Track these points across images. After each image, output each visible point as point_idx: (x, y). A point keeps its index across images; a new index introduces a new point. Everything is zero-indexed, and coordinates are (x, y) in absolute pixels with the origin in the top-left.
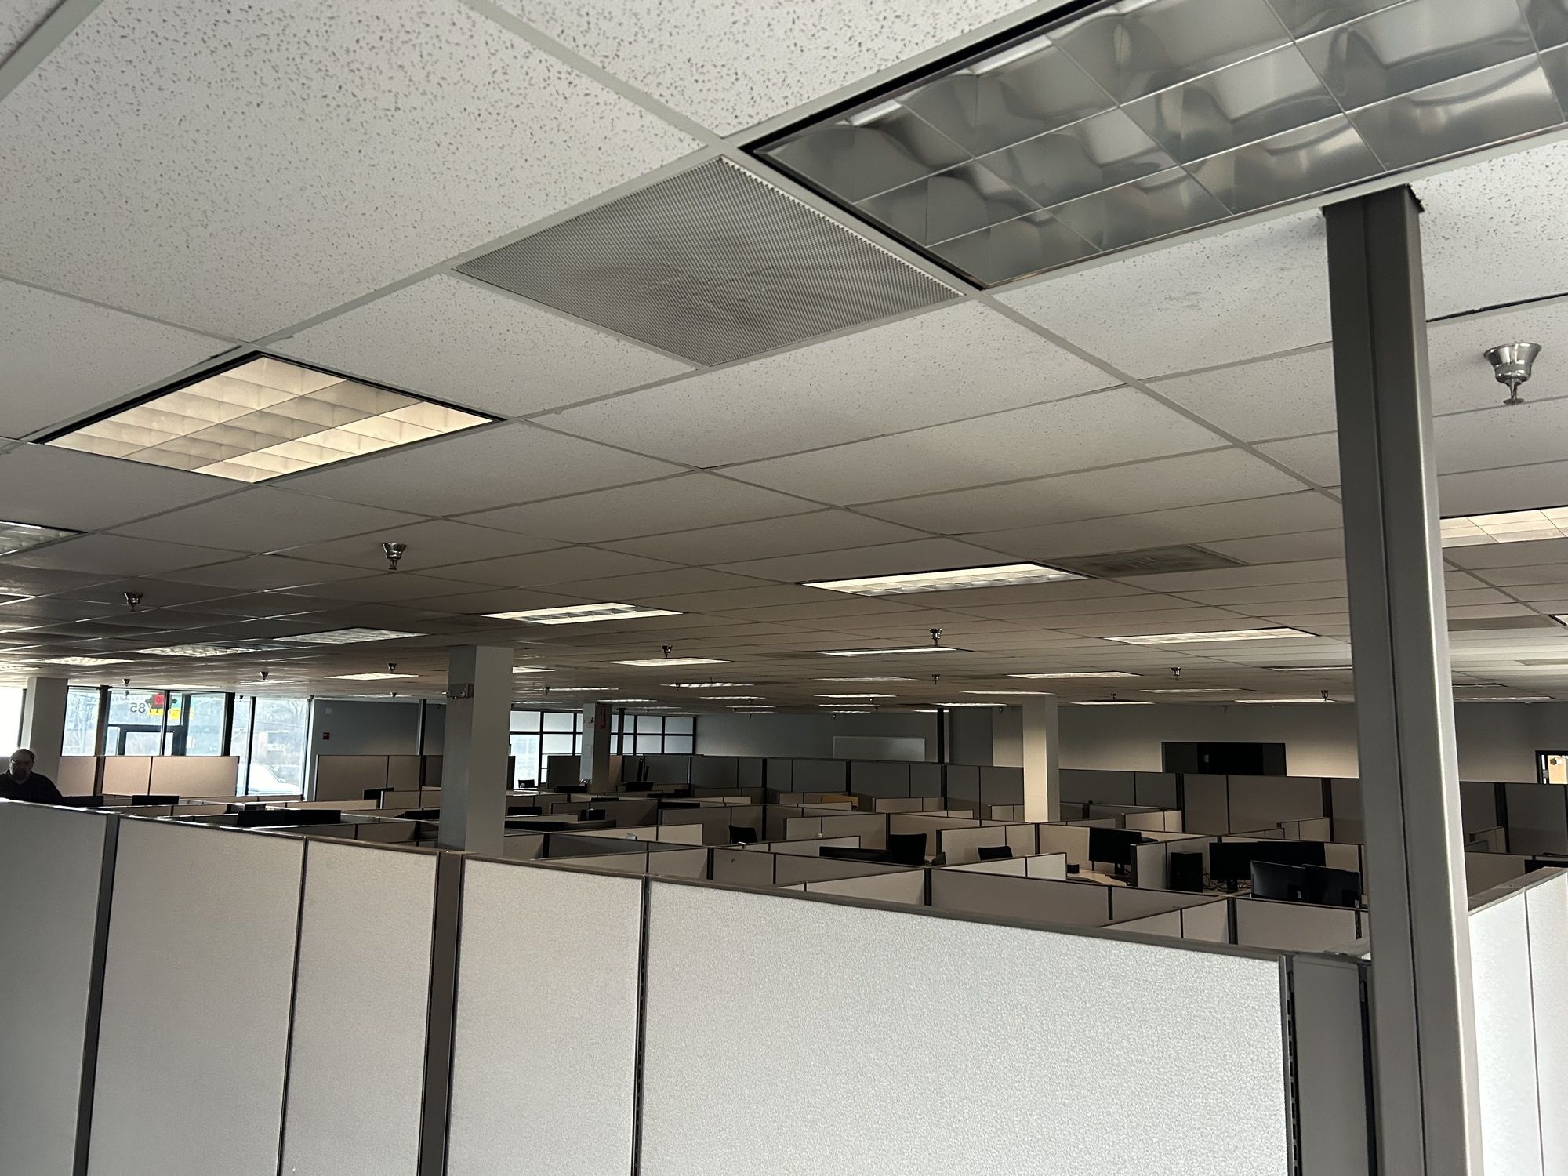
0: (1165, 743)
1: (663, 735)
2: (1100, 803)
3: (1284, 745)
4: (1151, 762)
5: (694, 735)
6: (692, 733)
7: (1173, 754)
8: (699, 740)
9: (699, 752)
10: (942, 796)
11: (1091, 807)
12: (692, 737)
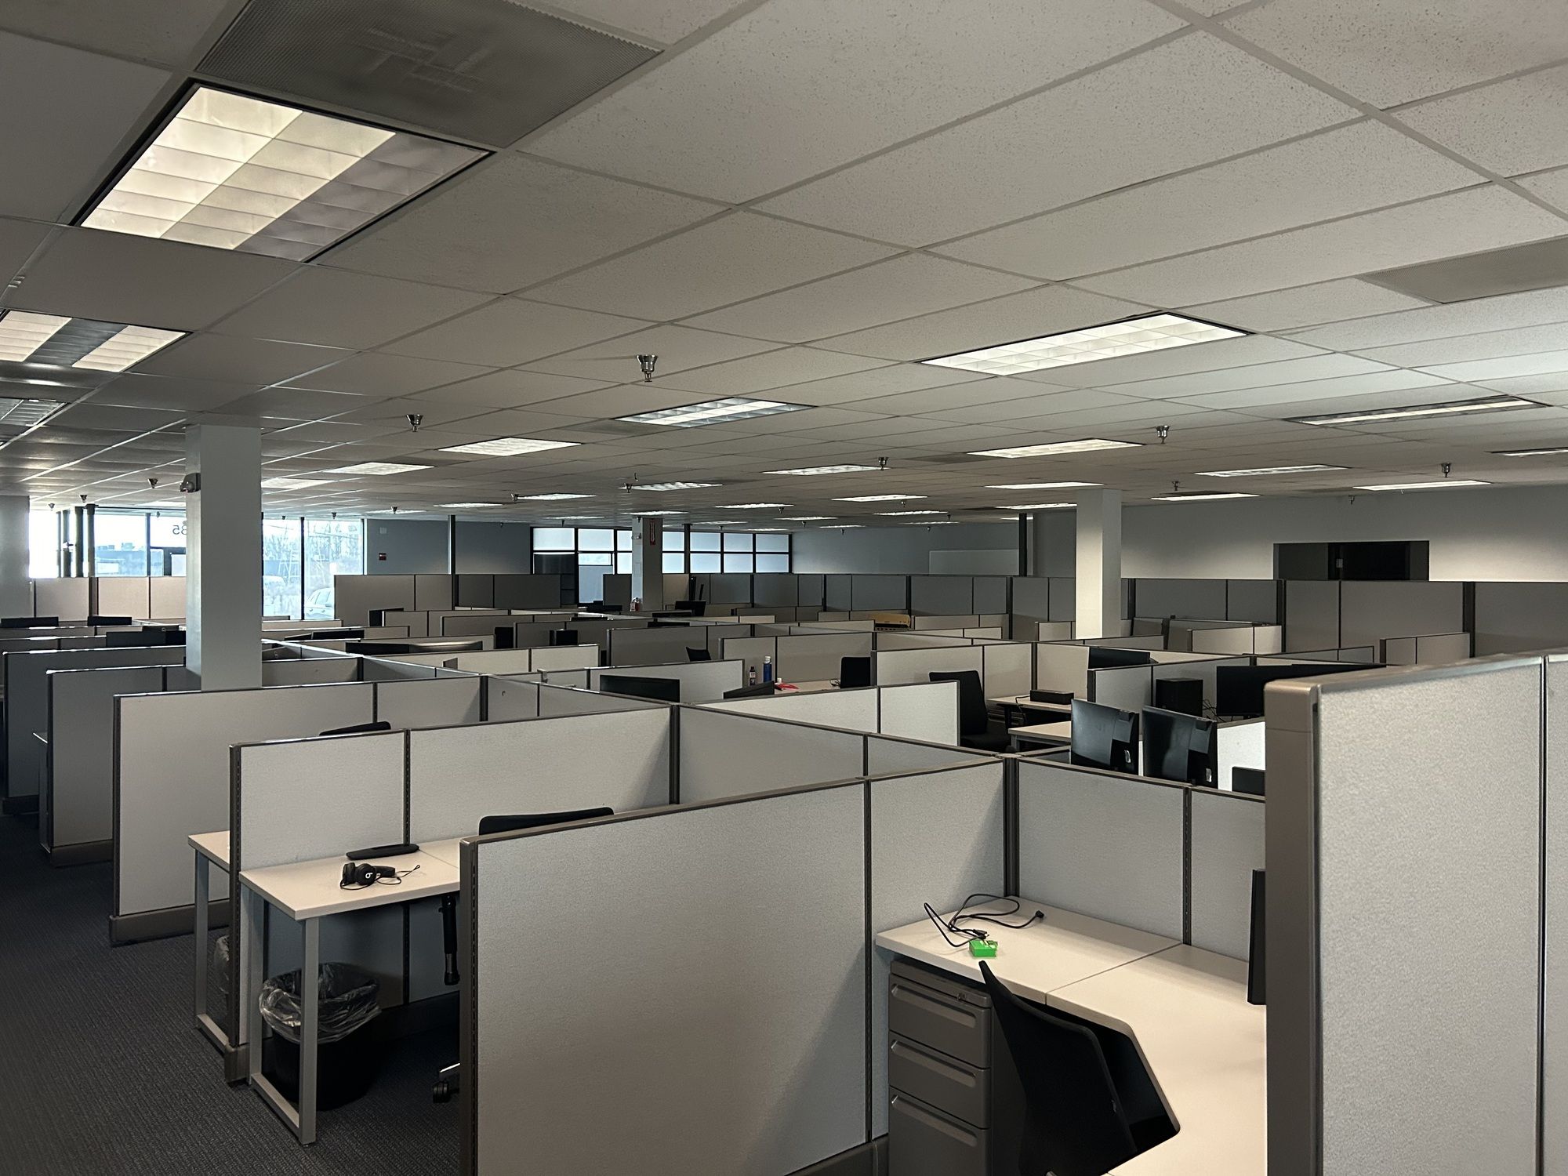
0: (1281, 545)
1: (754, 553)
2: (1186, 618)
3: (1428, 542)
4: (1260, 568)
5: (790, 553)
6: (787, 551)
7: (1290, 560)
8: (796, 558)
9: (796, 571)
10: (1007, 613)
11: (1172, 623)
12: (788, 555)
